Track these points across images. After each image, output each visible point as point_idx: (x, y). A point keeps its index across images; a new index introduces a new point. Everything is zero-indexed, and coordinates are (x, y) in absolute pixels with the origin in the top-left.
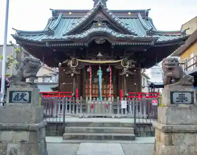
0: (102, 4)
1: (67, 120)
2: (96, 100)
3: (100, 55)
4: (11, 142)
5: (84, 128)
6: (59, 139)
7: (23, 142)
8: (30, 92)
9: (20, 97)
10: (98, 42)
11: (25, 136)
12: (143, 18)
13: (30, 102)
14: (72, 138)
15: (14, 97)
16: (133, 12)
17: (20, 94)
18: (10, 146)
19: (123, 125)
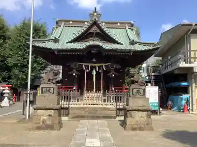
0: (97, 19)
1: (71, 106)
2: (91, 92)
3: (94, 60)
4: (43, 116)
7: (50, 115)
10: (93, 52)
12: (129, 28)
13: (53, 93)
15: (44, 90)
16: (121, 23)
19: (109, 109)
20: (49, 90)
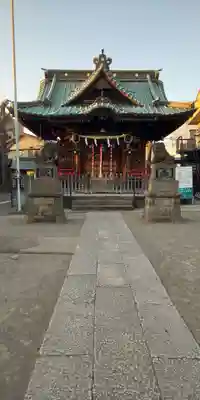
1: (73, 194)
3: (102, 131)
4: (42, 205)
5: (83, 201)
6: (70, 210)
7: (49, 205)
8: (52, 170)
11: (51, 201)
12: (153, 81)
13: (52, 176)
14: (78, 209)
16: (140, 73)
18: (41, 208)
19: (123, 198)
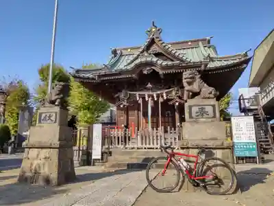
9: (47, 118)
10: (145, 72)
15: (42, 118)
17: (48, 115)
20: (50, 117)
